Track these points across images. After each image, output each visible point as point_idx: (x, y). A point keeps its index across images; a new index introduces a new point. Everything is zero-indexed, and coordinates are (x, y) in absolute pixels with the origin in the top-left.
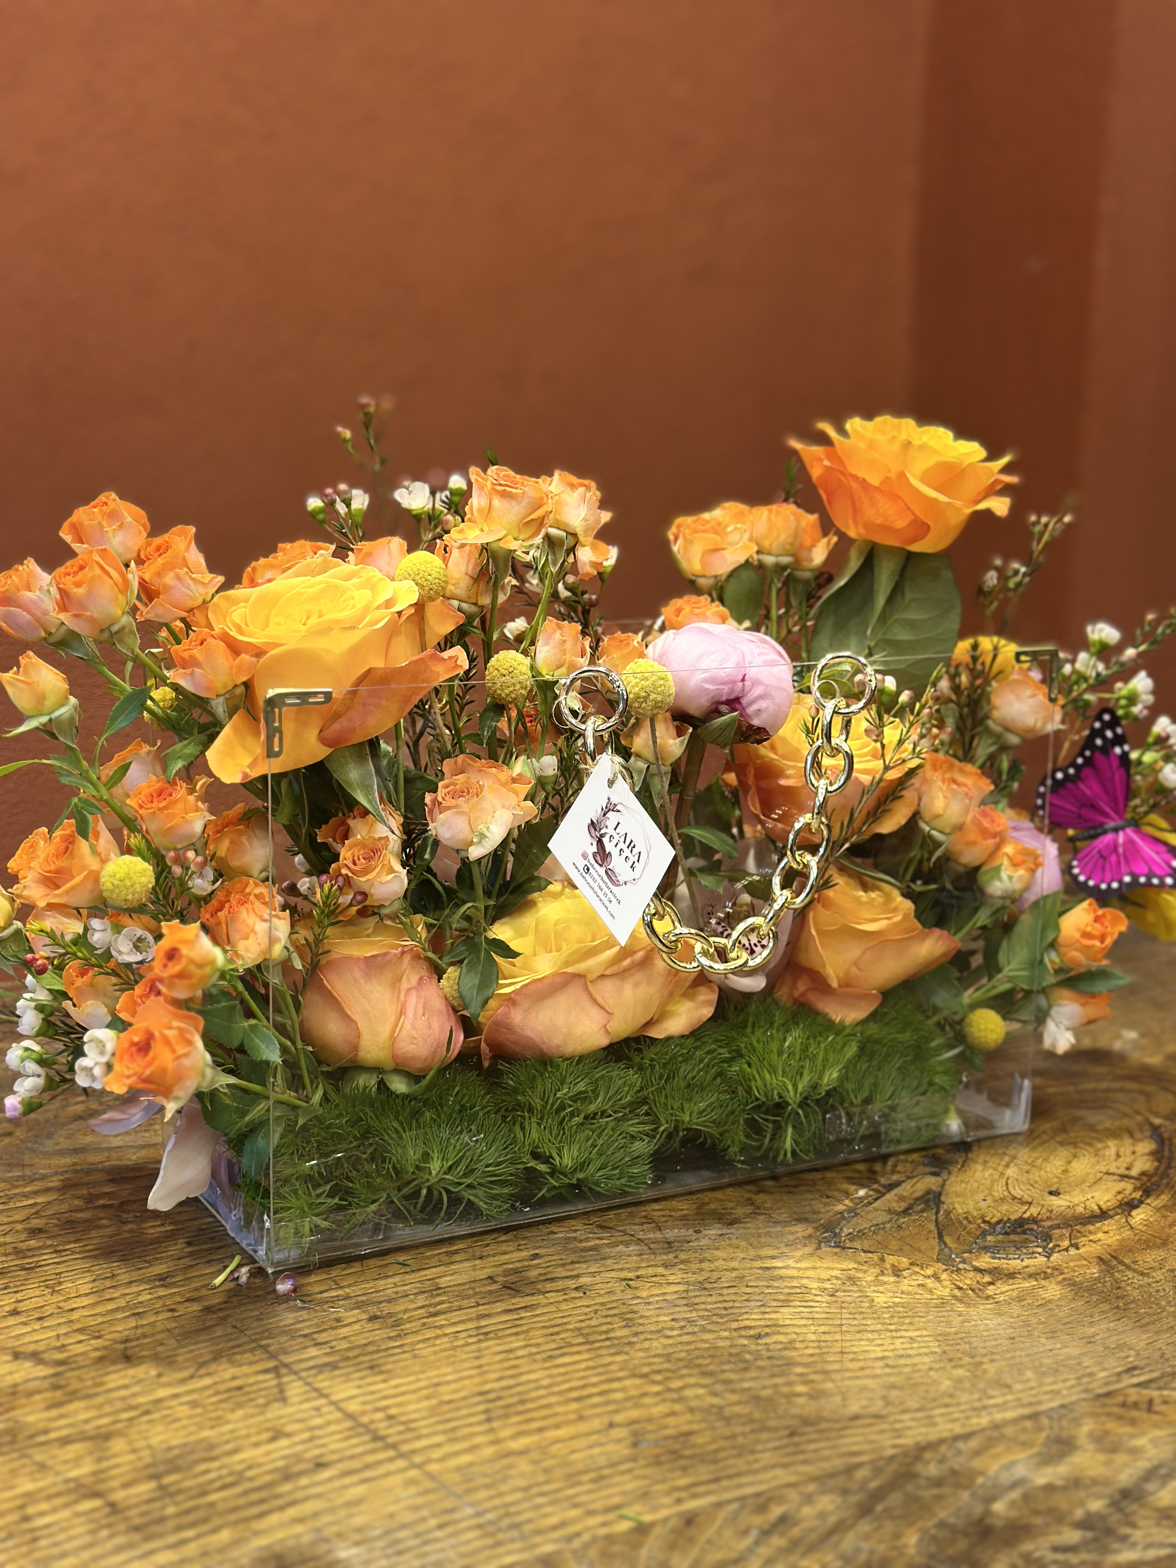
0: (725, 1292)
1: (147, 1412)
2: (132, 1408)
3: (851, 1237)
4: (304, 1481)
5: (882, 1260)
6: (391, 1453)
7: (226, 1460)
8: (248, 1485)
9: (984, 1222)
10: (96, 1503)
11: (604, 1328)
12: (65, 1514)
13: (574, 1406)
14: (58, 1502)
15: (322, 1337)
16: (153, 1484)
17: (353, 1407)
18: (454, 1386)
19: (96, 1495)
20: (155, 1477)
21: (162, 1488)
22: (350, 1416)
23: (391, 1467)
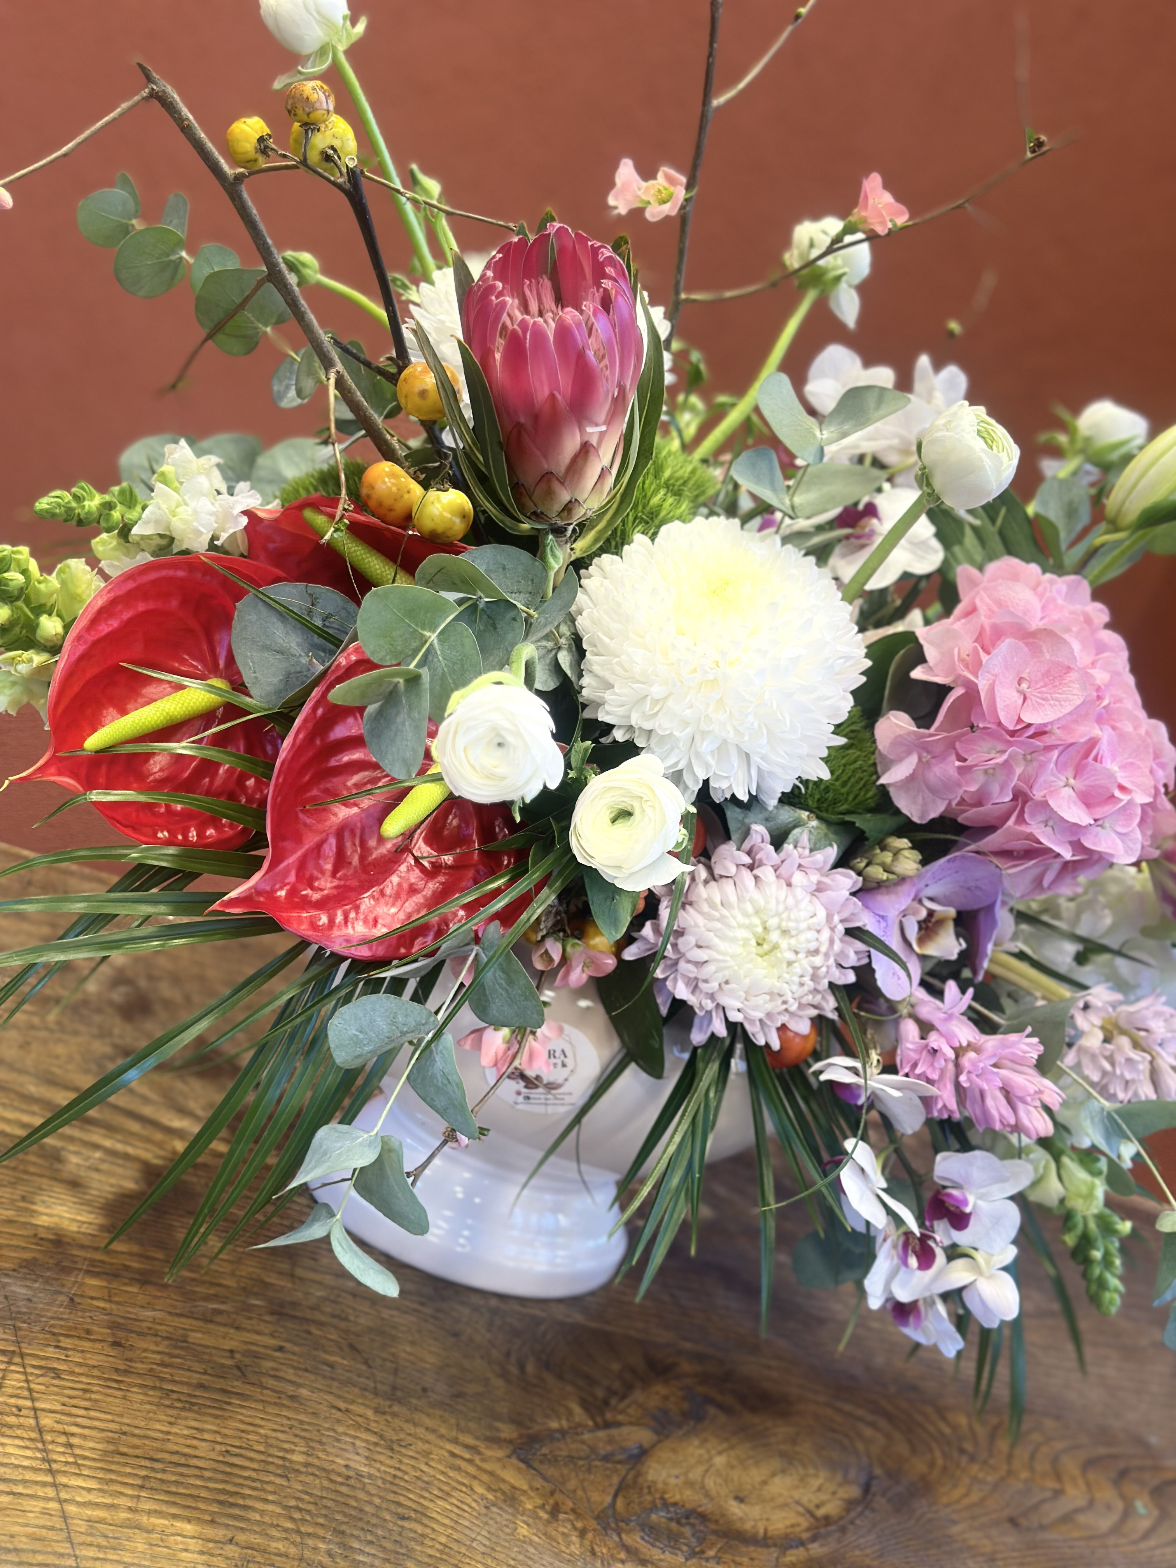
0: (406, 1461)
3: (544, 1459)
5: (552, 1493)
6: (48, 1479)
9: (662, 1498)
11: (287, 1446)
13: (215, 1508)
15: (66, 1342)
17: (47, 1420)
18: (136, 1441)
22: (39, 1428)
23: (41, 1492)
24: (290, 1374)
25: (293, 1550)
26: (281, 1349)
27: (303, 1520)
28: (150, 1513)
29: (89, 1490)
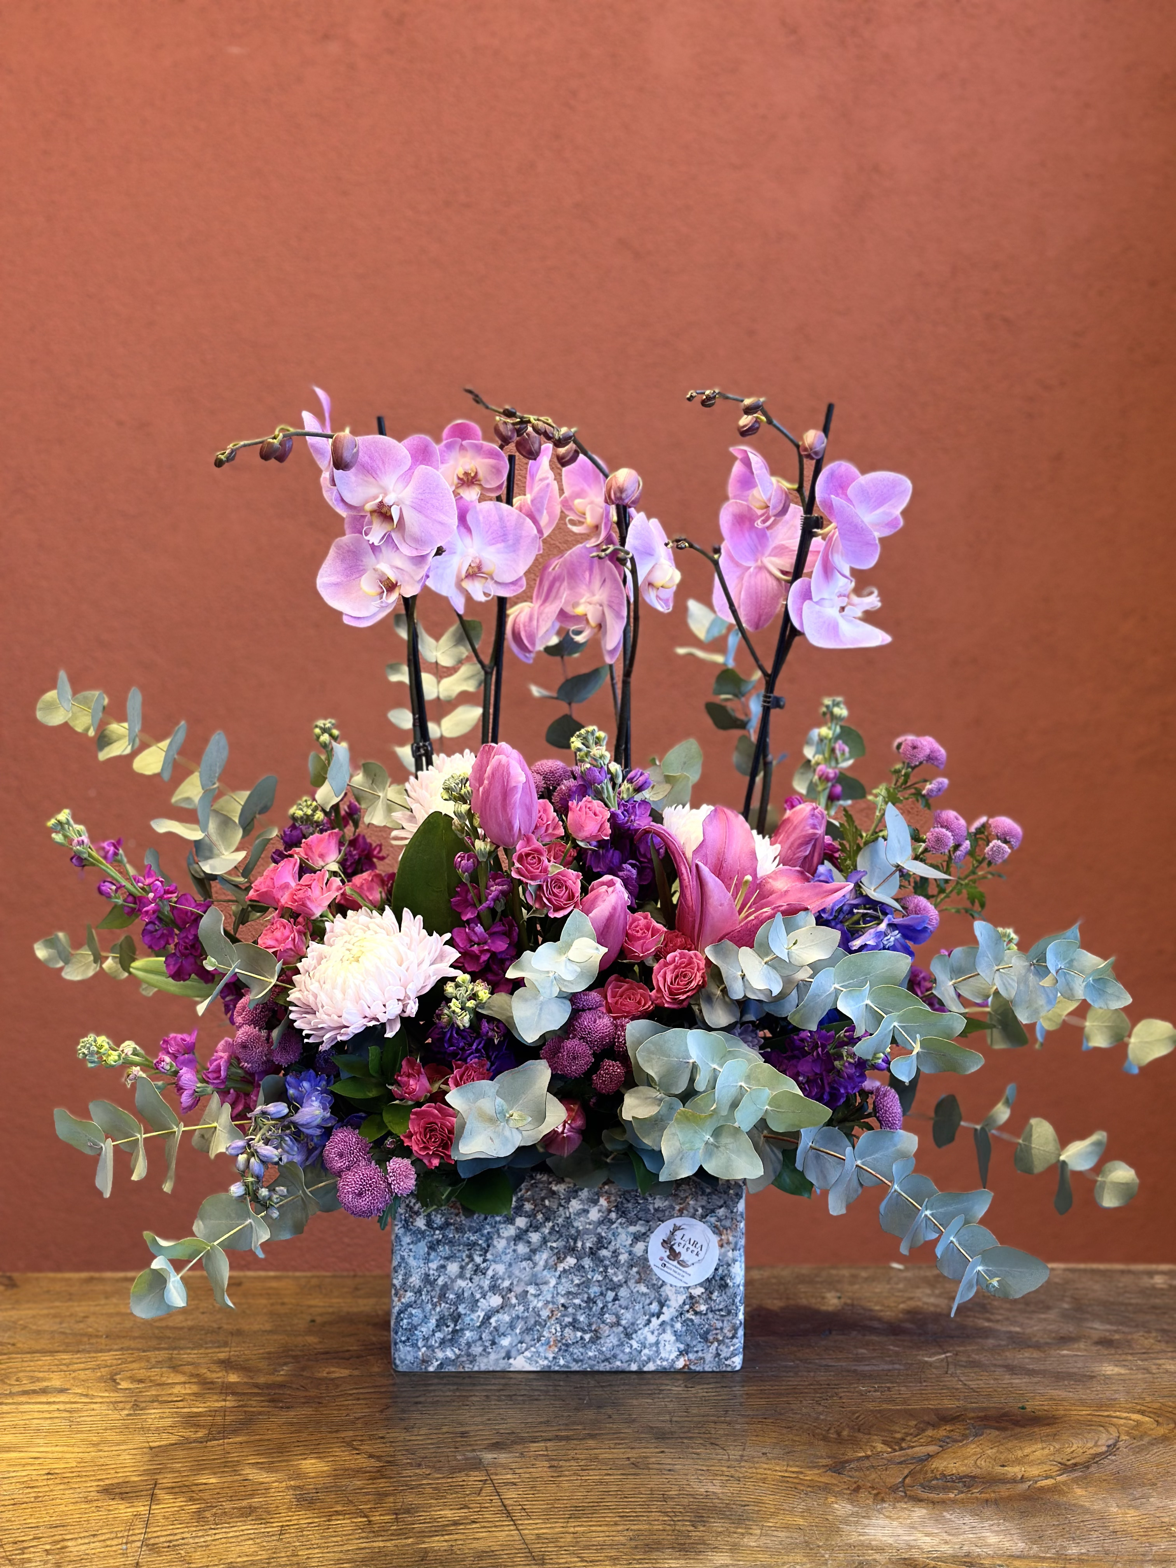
1: (412, 1488)
2: (406, 1485)
3: (851, 1469)
4: (461, 1527)
6: (512, 1523)
7: (433, 1513)
8: (436, 1524)
9: (942, 1474)
10: (365, 1519)
12: (349, 1521)
13: (617, 1519)
14: (347, 1516)
15: (517, 1471)
16: (394, 1516)
17: (507, 1502)
19: (366, 1516)
20: (396, 1514)
21: (396, 1518)
22: (505, 1506)
23: (506, 1528)
24: (669, 1461)
25: (668, 1528)
26: (663, 1452)
27: (676, 1516)
28: (574, 1527)
29: (536, 1524)
